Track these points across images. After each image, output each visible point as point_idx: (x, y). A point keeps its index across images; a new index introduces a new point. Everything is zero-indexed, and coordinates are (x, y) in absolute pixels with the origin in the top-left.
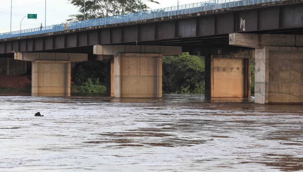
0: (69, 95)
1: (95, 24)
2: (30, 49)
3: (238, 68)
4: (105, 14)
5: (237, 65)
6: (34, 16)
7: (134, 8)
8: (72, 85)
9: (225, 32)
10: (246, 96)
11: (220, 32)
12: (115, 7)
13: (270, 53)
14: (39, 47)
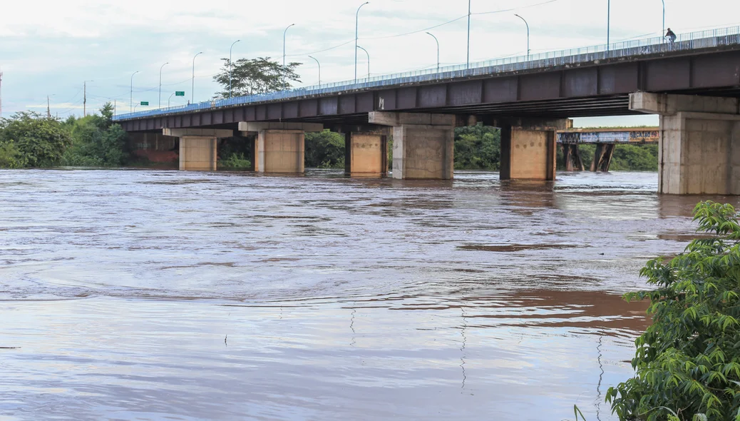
0: (215, 169)
1: (240, 101)
2: (178, 125)
3: (376, 145)
4: (250, 92)
5: (375, 142)
6: (182, 94)
7: (277, 86)
8: (218, 159)
9: (365, 111)
10: (383, 171)
11: (360, 110)
12: (259, 85)
13: (407, 130)
14: (187, 123)
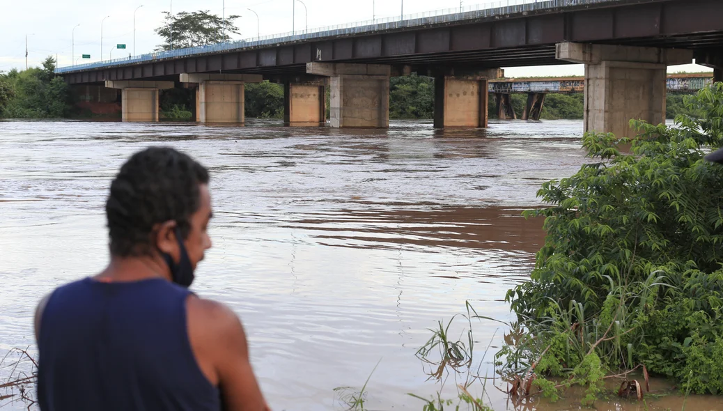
0: (157, 120)
1: (181, 53)
2: (120, 77)
3: (314, 95)
4: (190, 45)
5: (313, 92)
6: (123, 46)
7: (217, 38)
8: (159, 111)
9: (303, 62)
10: (321, 120)
11: (298, 61)
12: (199, 38)
13: (344, 80)
14: (129, 75)
